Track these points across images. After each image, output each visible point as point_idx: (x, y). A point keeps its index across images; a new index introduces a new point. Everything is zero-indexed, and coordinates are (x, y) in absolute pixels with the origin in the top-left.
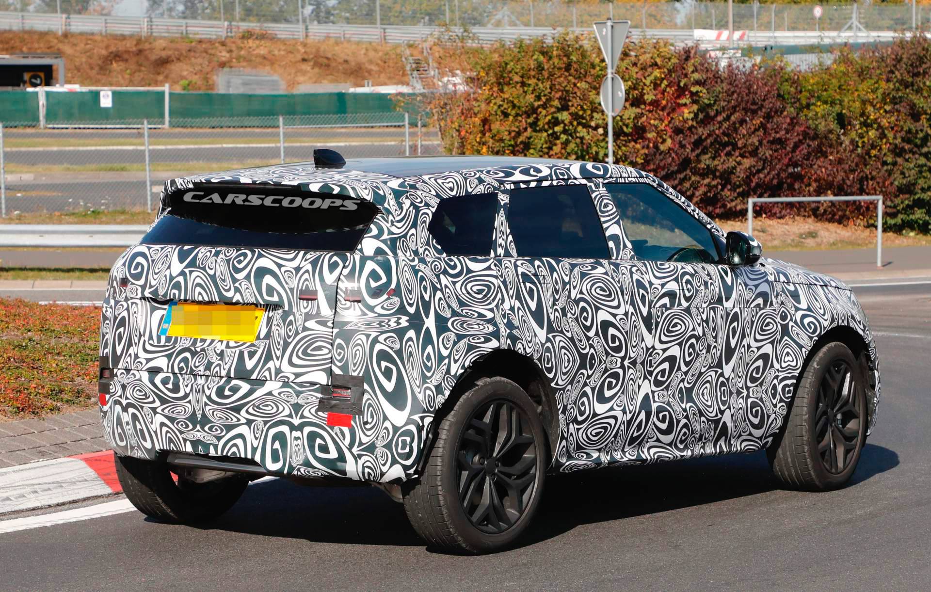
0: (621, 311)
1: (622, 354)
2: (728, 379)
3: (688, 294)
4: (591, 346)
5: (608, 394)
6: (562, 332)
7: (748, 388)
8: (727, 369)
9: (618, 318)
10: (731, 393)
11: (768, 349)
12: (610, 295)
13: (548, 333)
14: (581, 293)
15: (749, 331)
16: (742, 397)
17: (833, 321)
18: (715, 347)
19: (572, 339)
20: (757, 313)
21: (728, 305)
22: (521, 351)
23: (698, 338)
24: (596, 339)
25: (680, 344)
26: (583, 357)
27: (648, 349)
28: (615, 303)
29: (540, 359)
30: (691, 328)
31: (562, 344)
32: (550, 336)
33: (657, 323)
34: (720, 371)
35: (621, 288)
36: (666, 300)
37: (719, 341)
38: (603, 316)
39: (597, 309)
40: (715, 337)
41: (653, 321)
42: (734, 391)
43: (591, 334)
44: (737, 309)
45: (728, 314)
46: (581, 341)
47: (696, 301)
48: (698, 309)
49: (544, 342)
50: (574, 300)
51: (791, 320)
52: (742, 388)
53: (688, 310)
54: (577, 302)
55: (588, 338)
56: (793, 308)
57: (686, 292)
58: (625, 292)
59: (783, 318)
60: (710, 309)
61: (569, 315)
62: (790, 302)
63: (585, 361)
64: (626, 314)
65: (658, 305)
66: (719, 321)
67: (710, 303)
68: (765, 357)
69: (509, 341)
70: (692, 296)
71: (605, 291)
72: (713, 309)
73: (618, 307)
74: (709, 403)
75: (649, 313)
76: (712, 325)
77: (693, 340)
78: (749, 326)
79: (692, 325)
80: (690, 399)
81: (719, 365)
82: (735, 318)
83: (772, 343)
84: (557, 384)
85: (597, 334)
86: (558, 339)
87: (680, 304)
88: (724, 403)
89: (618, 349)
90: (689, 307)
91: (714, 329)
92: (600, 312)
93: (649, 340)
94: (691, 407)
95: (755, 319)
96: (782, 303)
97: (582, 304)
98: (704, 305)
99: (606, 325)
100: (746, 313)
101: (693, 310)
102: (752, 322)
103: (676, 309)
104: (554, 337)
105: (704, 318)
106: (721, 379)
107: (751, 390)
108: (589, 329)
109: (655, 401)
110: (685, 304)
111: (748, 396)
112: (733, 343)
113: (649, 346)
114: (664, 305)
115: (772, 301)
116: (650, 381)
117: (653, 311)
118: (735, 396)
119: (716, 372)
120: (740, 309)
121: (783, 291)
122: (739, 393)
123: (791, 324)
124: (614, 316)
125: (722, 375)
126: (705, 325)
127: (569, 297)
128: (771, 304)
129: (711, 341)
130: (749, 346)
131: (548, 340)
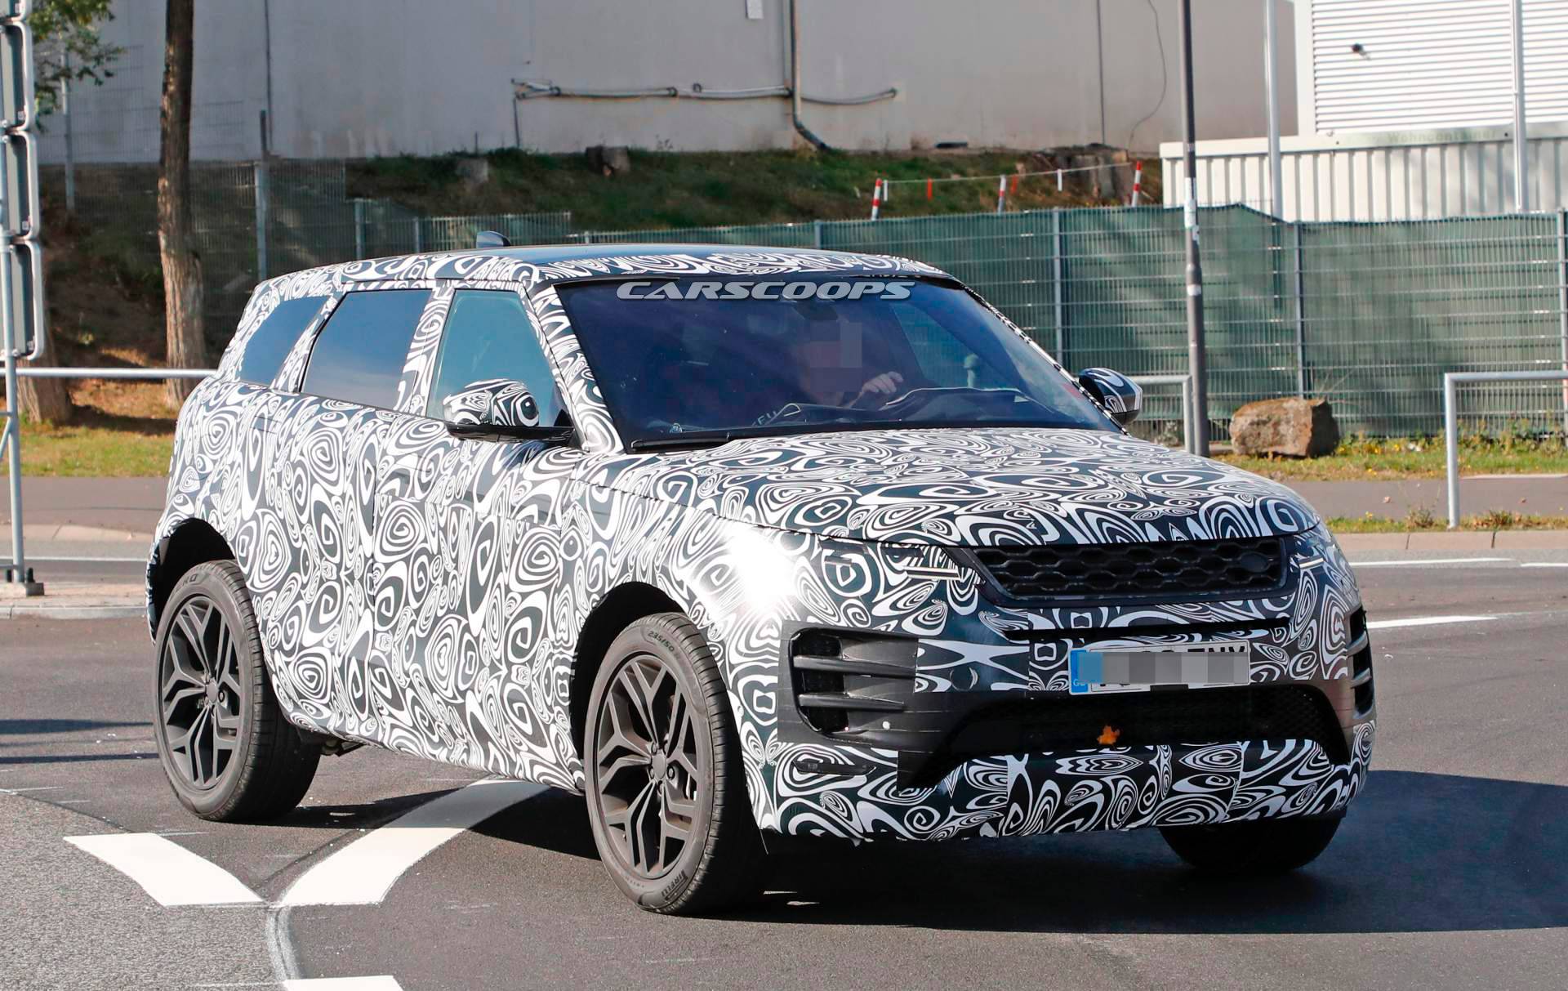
0: (336, 491)
1: (337, 560)
2: (477, 639)
3: (424, 480)
4: (304, 539)
5: (324, 618)
6: (273, 509)
7: (509, 665)
8: (475, 620)
9: (335, 499)
10: (482, 666)
11: (538, 600)
12: (330, 463)
13: (258, 507)
14: (302, 454)
15: (508, 560)
16: (498, 678)
17: (624, 570)
18: (455, 577)
19: (283, 522)
20: (525, 531)
21: (481, 508)
22: (214, 525)
23: (431, 557)
24: (308, 527)
25: (406, 560)
26: (296, 552)
27: (367, 560)
28: (332, 477)
29: (233, 542)
30: (421, 538)
31: (271, 527)
32: (259, 512)
33: (379, 519)
34: (464, 622)
35: (345, 453)
36: (396, 484)
37: (461, 566)
38: (318, 494)
39: (314, 481)
40: (456, 560)
41: (375, 515)
42: (487, 662)
43: (304, 519)
44: (493, 519)
45: (478, 524)
46: (293, 527)
47: (436, 494)
48: (435, 505)
49: (246, 518)
50: (292, 463)
51: (581, 556)
52: (500, 661)
53: (420, 506)
54: (295, 466)
55: (301, 526)
56: (590, 536)
57: (423, 474)
58: (348, 462)
59: (570, 549)
60: (453, 509)
61: (284, 485)
62: (587, 522)
63: (298, 561)
64: (343, 496)
65: (384, 490)
66: (462, 532)
67: (455, 500)
68: (534, 613)
69: (203, 510)
70: (429, 482)
71: (325, 455)
72: (457, 510)
73: (335, 483)
74: (443, 673)
75: (372, 502)
76: (451, 538)
77: (424, 559)
78: (509, 551)
79: (423, 531)
80: (420, 659)
81: (462, 611)
82: (488, 533)
83: (547, 590)
84: (252, 584)
85: (310, 521)
86: (268, 518)
87: (412, 494)
88: (467, 677)
89: (332, 550)
90: (423, 501)
91: (454, 546)
92: (316, 485)
93: (369, 545)
94: (416, 670)
95: (521, 542)
96: (573, 522)
97: (299, 471)
98: (446, 502)
99: (320, 508)
100: (508, 529)
101: (429, 507)
102: (515, 547)
103: (406, 501)
104: (264, 514)
105: (442, 525)
106: (467, 636)
107: (514, 668)
108: (301, 510)
109: (373, 647)
110: (419, 495)
111: (508, 679)
112: (482, 576)
113: (369, 555)
114: (392, 492)
115: (553, 515)
116: (373, 613)
117: (378, 498)
118: (486, 671)
119: (459, 622)
120: (499, 518)
121: (582, 501)
122: (494, 668)
123: (579, 563)
124: (330, 496)
125: (467, 629)
126: (442, 536)
127: (288, 458)
128: (553, 521)
129: (450, 566)
130: (508, 590)
131: (255, 517)
